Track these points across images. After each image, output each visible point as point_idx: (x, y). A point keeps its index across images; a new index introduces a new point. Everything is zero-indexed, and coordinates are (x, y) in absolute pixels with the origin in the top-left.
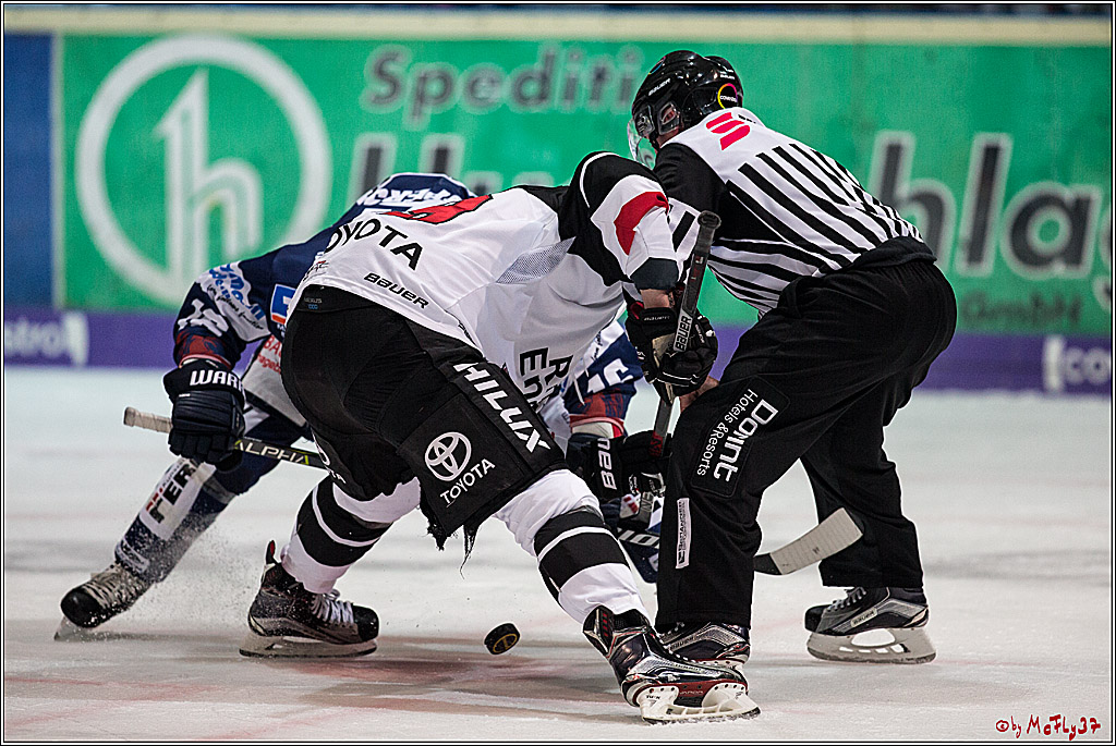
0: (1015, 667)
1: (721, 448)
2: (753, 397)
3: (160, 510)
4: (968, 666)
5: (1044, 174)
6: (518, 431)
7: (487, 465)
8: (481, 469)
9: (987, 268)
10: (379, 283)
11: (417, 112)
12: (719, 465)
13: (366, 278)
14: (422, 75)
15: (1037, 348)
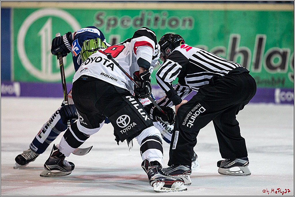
0: (267, 177)
1: (189, 119)
2: (200, 105)
3: (41, 135)
4: (255, 176)
5: (274, 45)
6: (142, 115)
7: (134, 124)
8: (133, 125)
9: (260, 70)
10: (104, 75)
11: (108, 29)
12: (189, 123)
13: (101, 74)
14: (109, 19)
15: (273, 92)
